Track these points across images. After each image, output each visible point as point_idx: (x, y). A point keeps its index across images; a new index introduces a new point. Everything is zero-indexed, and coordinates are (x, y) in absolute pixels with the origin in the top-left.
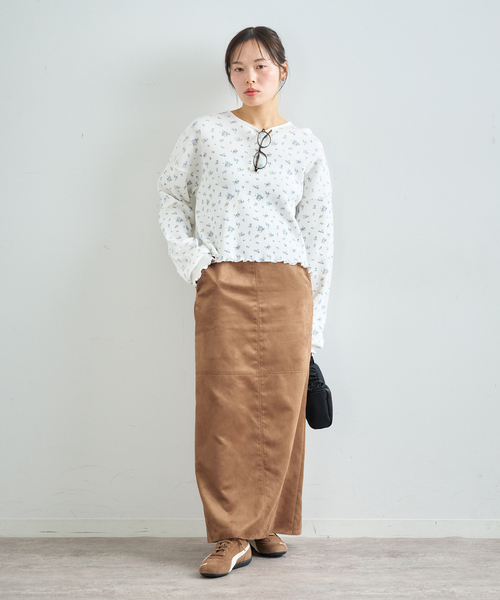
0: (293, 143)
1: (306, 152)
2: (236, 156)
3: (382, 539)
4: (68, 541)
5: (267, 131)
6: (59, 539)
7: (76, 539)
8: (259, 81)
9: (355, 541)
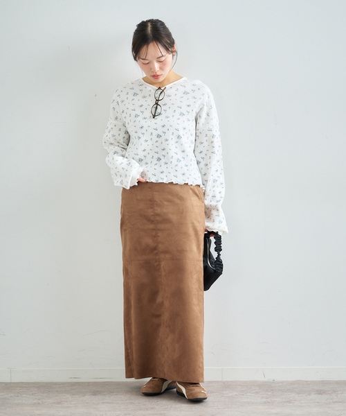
0: (184, 93)
1: (194, 98)
2: (142, 109)
3: (312, 381)
4: (89, 384)
5: (163, 88)
6: (82, 383)
7: (94, 382)
8: (161, 69)
9: (293, 383)
